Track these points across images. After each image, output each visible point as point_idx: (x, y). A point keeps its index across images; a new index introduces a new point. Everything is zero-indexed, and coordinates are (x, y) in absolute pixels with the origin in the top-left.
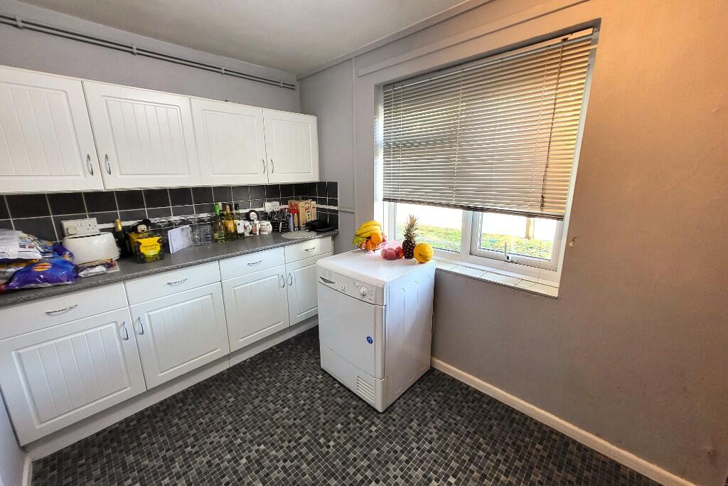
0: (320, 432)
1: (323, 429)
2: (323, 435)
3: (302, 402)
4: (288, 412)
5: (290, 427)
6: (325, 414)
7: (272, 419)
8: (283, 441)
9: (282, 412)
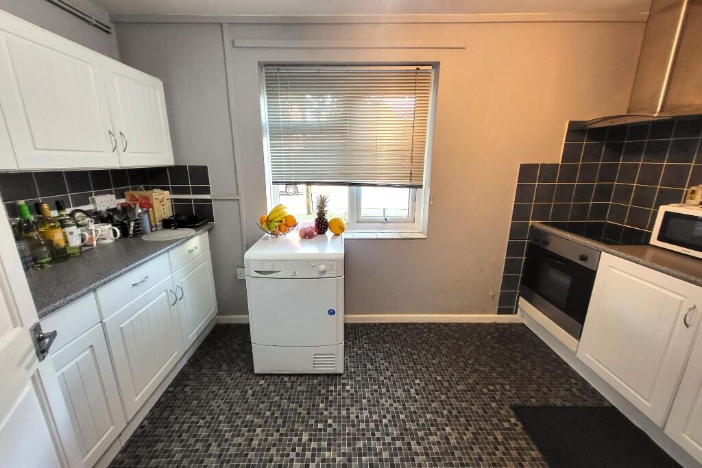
0: (312, 422)
1: (312, 418)
2: (317, 422)
3: (268, 413)
4: (263, 431)
5: (280, 440)
6: (301, 406)
7: (253, 450)
8: (288, 455)
9: (258, 435)
